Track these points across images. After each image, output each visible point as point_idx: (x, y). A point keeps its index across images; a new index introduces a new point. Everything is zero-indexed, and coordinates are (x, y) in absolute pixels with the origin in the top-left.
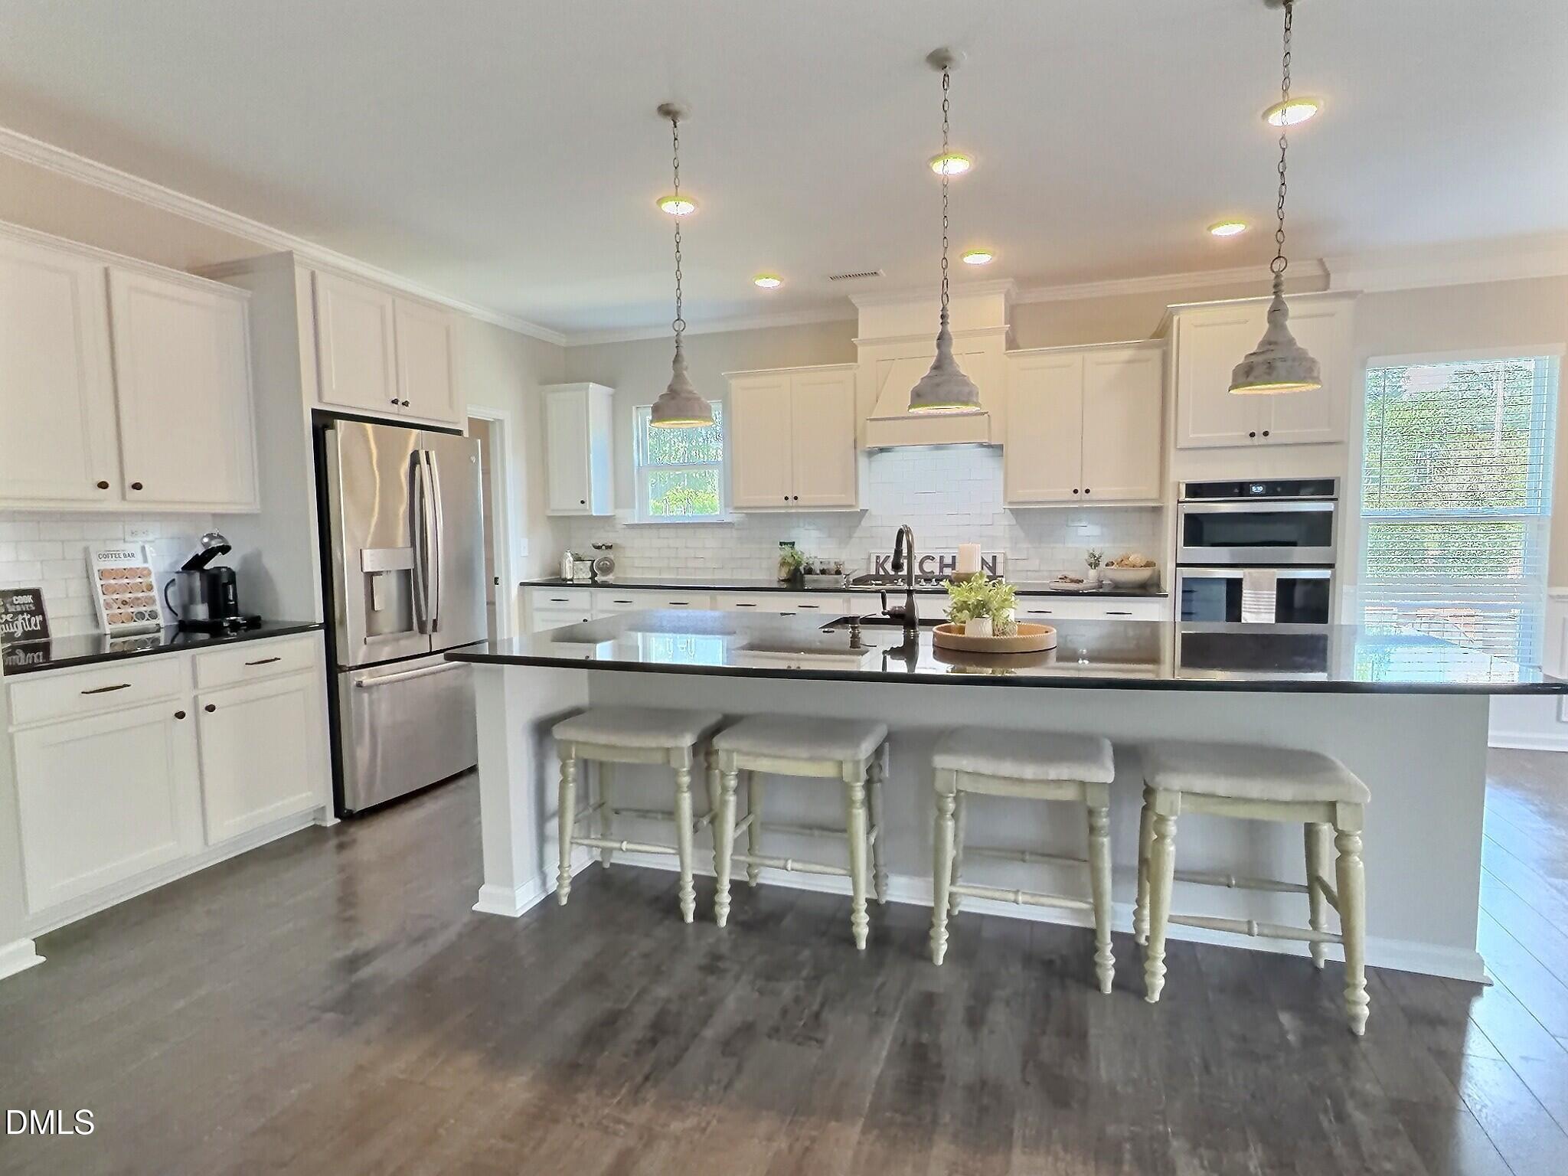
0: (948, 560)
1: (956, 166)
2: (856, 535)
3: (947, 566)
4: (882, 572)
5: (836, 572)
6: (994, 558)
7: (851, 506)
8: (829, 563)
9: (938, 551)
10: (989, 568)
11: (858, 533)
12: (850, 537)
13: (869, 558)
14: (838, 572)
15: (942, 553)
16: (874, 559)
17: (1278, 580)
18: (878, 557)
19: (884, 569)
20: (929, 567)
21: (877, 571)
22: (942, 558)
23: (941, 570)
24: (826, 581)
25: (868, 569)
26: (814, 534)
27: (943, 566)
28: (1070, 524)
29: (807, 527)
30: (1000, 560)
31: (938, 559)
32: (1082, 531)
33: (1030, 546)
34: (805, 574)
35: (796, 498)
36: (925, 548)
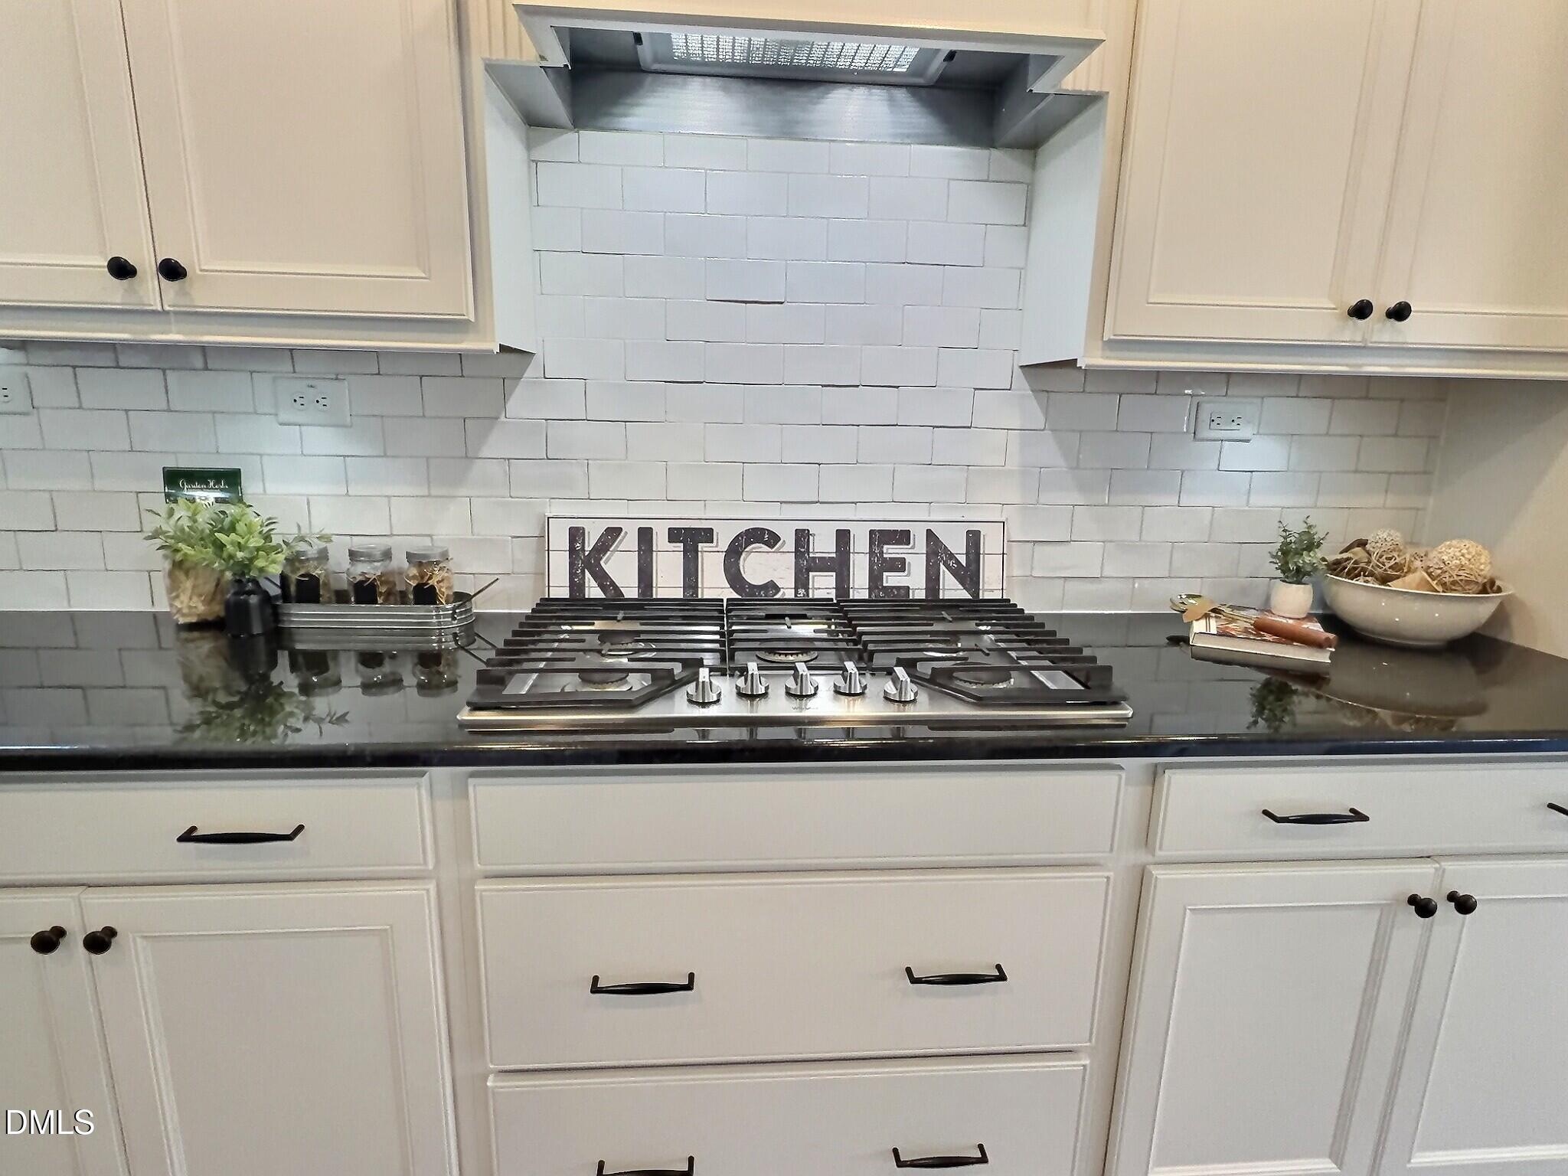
0: (823, 547)
2: (485, 452)
3: (823, 565)
4: (593, 591)
5: (419, 589)
6: (974, 540)
7: (456, 326)
8: (387, 555)
9: (790, 512)
10: (960, 572)
11: (496, 445)
12: (469, 457)
13: (543, 538)
14: (425, 595)
15: (805, 518)
16: (560, 540)
18: (576, 533)
19: (602, 579)
20: (758, 567)
21: (576, 586)
22: (802, 537)
23: (801, 582)
25: (542, 573)
26: (322, 440)
27: (806, 565)
28: (1205, 433)
29: (284, 416)
30: (991, 544)
31: (789, 542)
32: (1235, 457)
33: (1076, 498)
34: (286, 597)
35: (173, 272)
36: (740, 499)
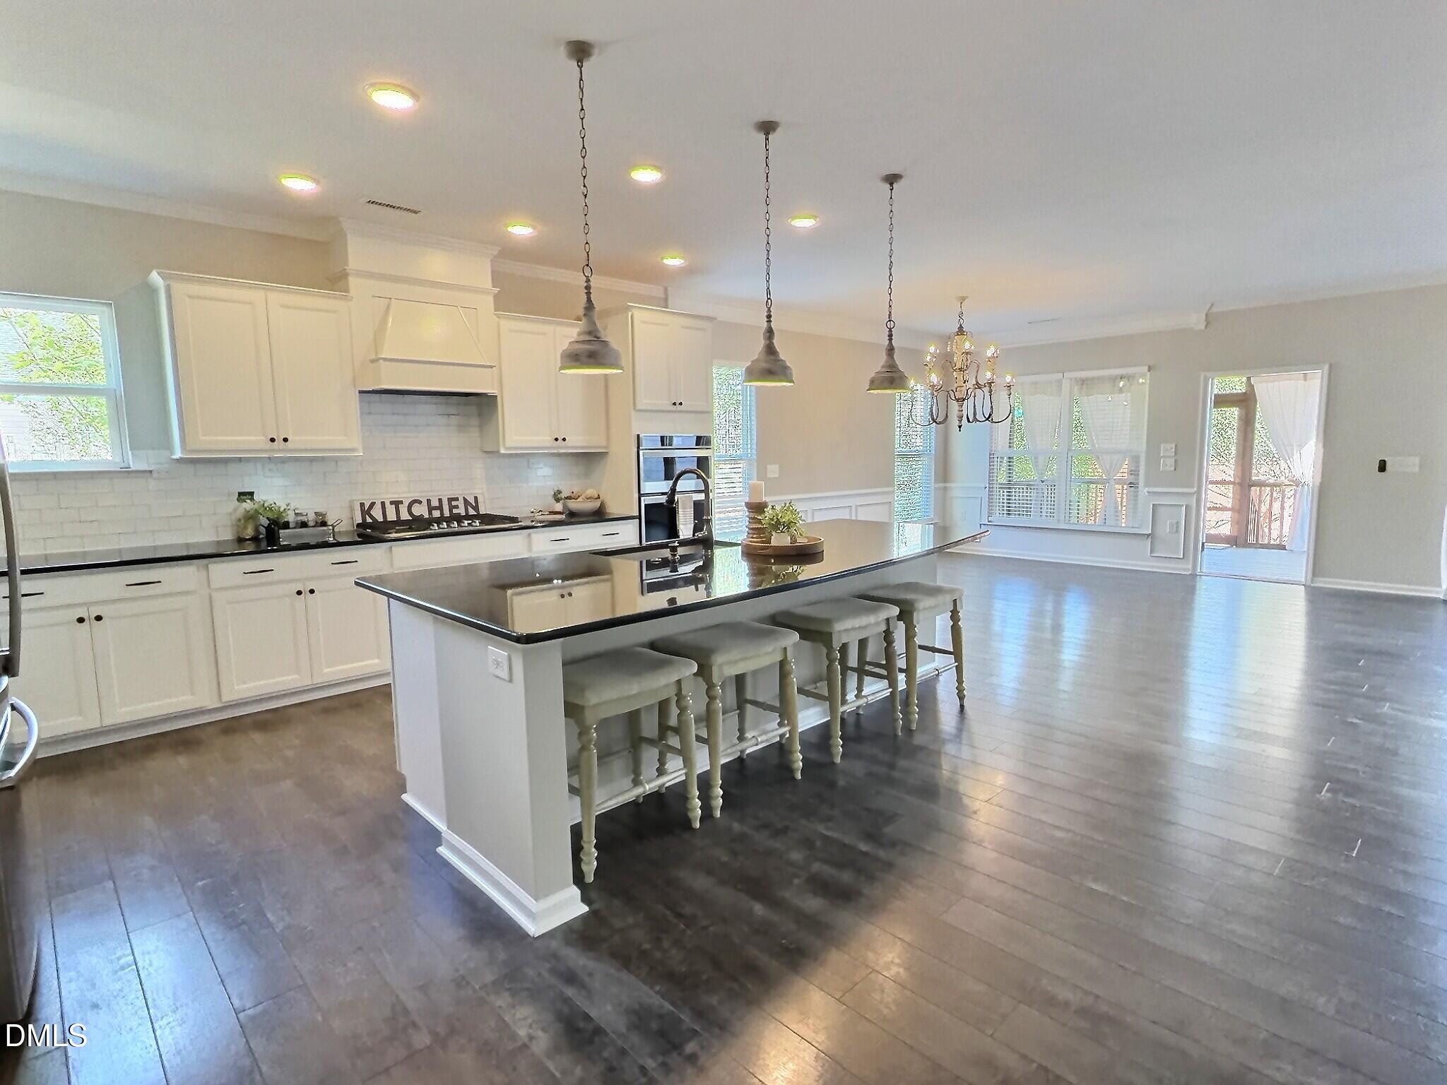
0: (435, 503)
1: (646, 176)
2: (331, 482)
3: (436, 508)
4: (369, 520)
5: (319, 523)
6: (476, 498)
7: (353, 450)
8: (306, 513)
9: (424, 495)
10: (473, 508)
11: (336, 480)
12: (326, 484)
13: (353, 507)
14: (324, 524)
15: (429, 495)
16: (358, 507)
17: (694, 501)
18: (362, 505)
19: (371, 517)
20: (417, 510)
21: (364, 520)
22: (429, 501)
23: (430, 513)
24: (309, 535)
25: (354, 517)
27: (431, 509)
30: (481, 499)
31: (425, 502)
32: (539, 472)
34: (280, 528)
35: (285, 440)
36: (410, 492)
